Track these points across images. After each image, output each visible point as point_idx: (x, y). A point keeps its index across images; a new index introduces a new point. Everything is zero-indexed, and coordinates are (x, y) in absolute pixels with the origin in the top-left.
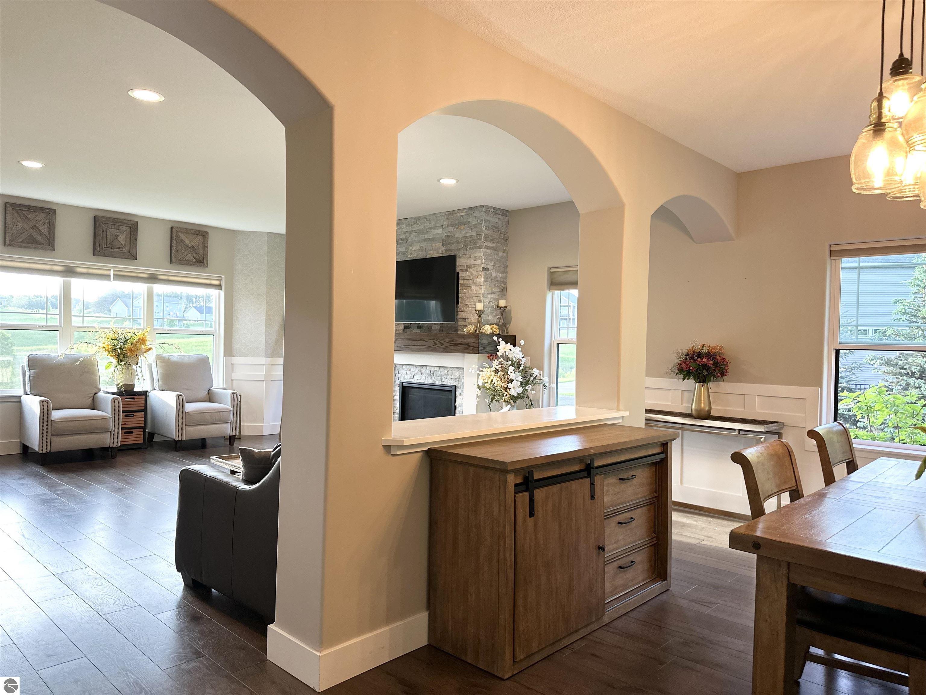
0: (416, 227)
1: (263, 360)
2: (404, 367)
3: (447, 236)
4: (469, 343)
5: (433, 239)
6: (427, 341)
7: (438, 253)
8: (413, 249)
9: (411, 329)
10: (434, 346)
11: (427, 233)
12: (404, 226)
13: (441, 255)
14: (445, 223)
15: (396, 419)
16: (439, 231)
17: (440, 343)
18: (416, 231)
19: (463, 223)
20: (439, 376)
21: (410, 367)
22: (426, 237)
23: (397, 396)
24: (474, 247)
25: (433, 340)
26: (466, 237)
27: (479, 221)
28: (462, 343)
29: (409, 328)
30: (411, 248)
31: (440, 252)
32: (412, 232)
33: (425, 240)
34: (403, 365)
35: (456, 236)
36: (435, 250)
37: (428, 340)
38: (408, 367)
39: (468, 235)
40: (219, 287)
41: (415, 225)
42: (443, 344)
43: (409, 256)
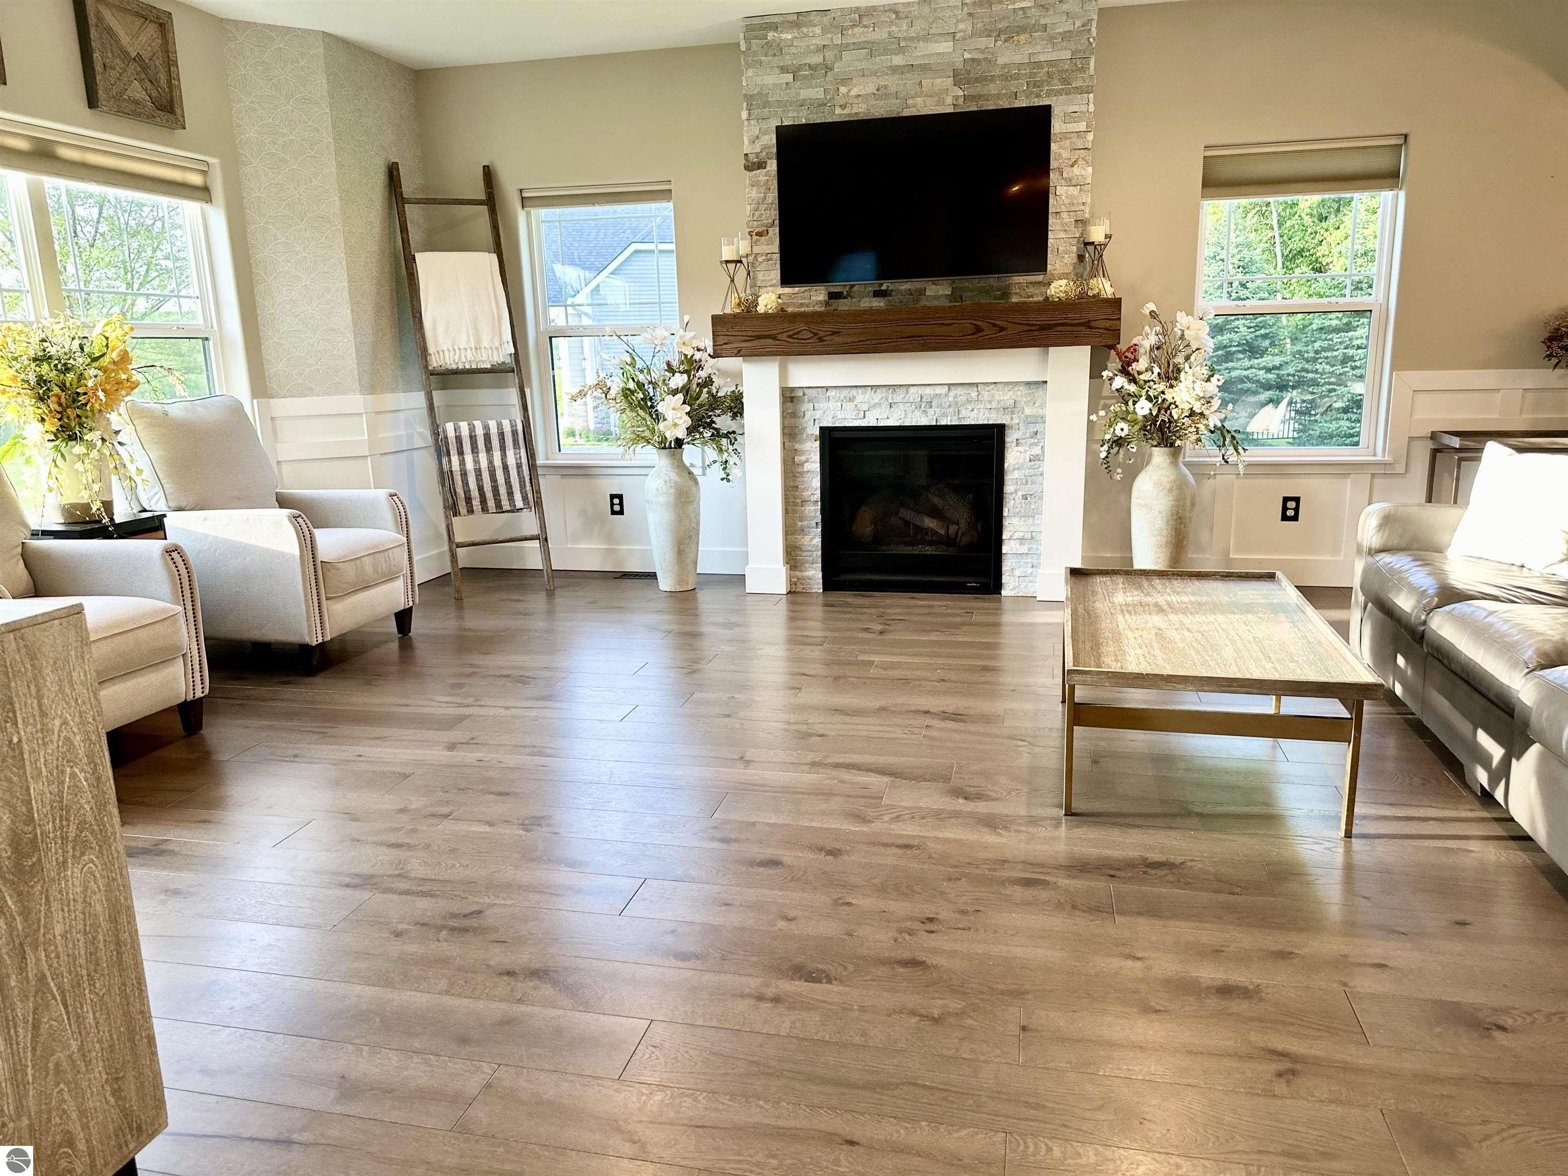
0: (859, 34)
1: (356, 401)
2: (832, 393)
3: (973, 60)
4: (1090, 321)
5: (924, 68)
6: (949, 325)
7: (941, 102)
8: (853, 93)
9: (854, 300)
10: (972, 334)
11: (900, 50)
12: (818, 30)
13: (950, 110)
14: (961, 26)
16: (945, 47)
17: (994, 325)
18: (859, 46)
19: (1022, 30)
20: (950, 406)
21: (854, 391)
22: (898, 60)
23: (814, 462)
24: (1062, 89)
25: (971, 321)
26: (1038, 65)
27: (1078, 23)
28: (1069, 322)
29: (845, 298)
30: (843, 90)
31: (949, 100)
32: (843, 48)
33: (895, 69)
34: (827, 388)
35: (1001, 61)
36: (932, 96)
37: (950, 322)
38: (845, 392)
39: (1042, 58)
40: (203, 193)
41: (857, 30)
42: (1002, 329)
43: (838, 111)
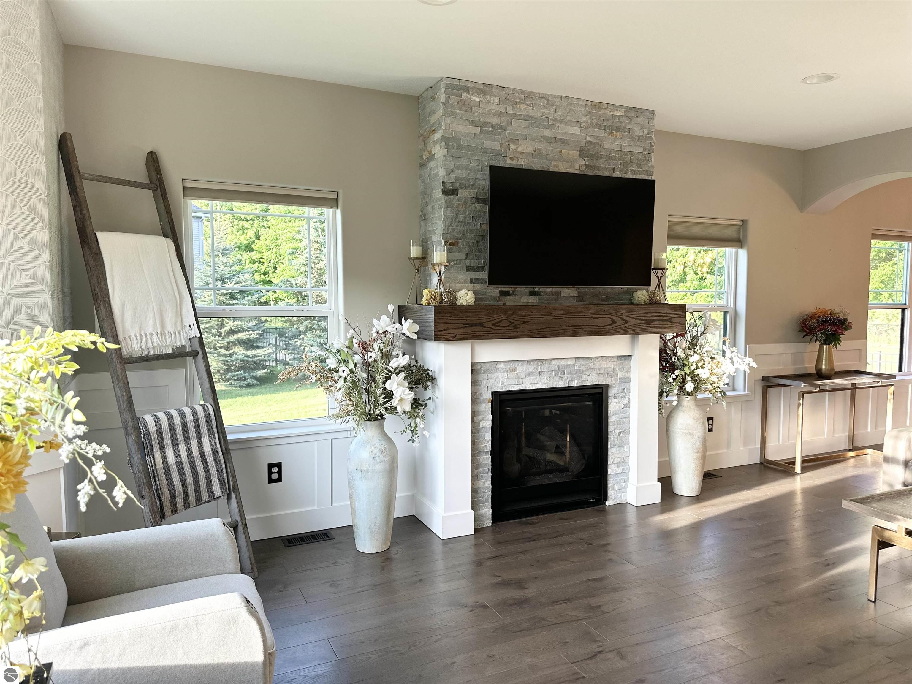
0: (523, 109)
2: (500, 366)
3: (590, 142)
4: (671, 318)
5: (563, 142)
6: (597, 318)
7: (572, 166)
8: (520, 150)
9: (517, 297)
10: (610, 325)
11: (550, 127)
12: (497, 100)
13: (577, 172)
14: (584, 119)
15: (485, 462)
16: (576, 130)
17: (623, 319)
18: (522, 118)
19: (618, 129)
20: (576, 373)
21: (516, 364)
22: (547, 133)
23: (488, 420)
24: (638, 170)
25: (609, 316)
26: (626, 153)
27: (646, 132)
29: (510, 295)
30: (513, 146)
31: (577, 166)
32: (513, 116)
33: (547, 139)
34: (497, 362)
35: (606, 146)
36: (567, 162)
37: (599, 316)
38: (509, 365)
39: (628, 149)
41: (523, 106)
42: (627, 322)
43: (509, 161)
